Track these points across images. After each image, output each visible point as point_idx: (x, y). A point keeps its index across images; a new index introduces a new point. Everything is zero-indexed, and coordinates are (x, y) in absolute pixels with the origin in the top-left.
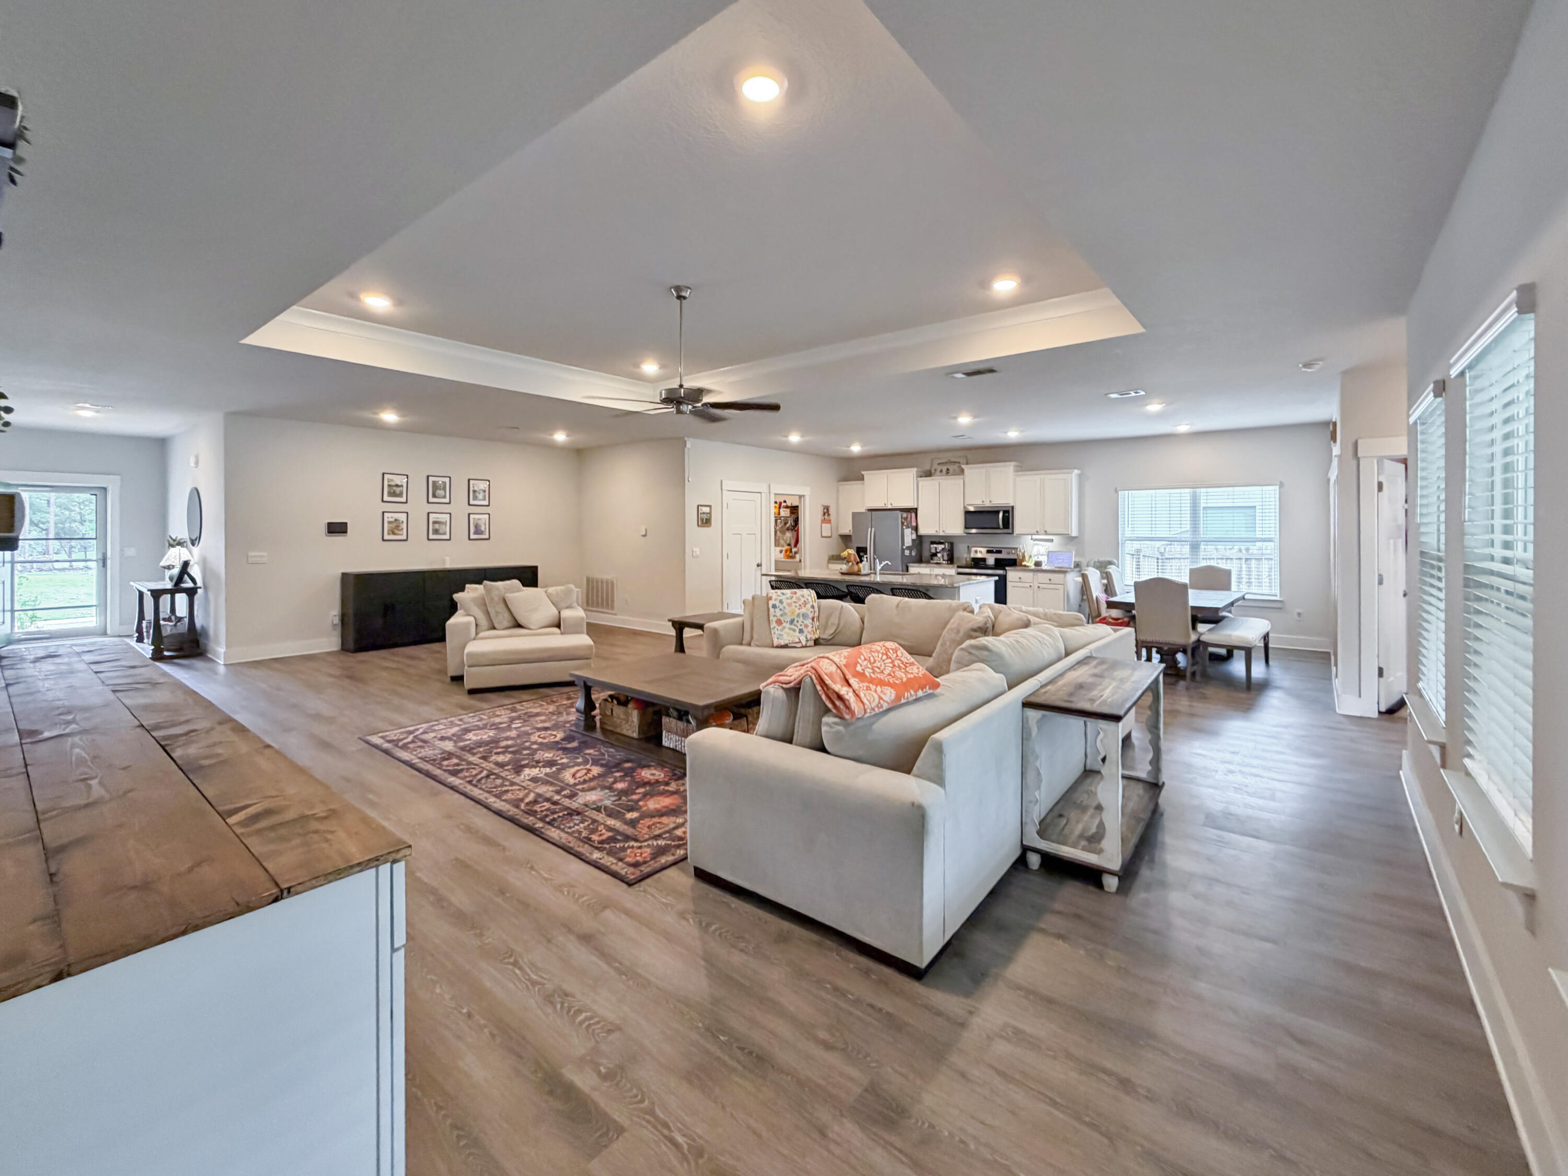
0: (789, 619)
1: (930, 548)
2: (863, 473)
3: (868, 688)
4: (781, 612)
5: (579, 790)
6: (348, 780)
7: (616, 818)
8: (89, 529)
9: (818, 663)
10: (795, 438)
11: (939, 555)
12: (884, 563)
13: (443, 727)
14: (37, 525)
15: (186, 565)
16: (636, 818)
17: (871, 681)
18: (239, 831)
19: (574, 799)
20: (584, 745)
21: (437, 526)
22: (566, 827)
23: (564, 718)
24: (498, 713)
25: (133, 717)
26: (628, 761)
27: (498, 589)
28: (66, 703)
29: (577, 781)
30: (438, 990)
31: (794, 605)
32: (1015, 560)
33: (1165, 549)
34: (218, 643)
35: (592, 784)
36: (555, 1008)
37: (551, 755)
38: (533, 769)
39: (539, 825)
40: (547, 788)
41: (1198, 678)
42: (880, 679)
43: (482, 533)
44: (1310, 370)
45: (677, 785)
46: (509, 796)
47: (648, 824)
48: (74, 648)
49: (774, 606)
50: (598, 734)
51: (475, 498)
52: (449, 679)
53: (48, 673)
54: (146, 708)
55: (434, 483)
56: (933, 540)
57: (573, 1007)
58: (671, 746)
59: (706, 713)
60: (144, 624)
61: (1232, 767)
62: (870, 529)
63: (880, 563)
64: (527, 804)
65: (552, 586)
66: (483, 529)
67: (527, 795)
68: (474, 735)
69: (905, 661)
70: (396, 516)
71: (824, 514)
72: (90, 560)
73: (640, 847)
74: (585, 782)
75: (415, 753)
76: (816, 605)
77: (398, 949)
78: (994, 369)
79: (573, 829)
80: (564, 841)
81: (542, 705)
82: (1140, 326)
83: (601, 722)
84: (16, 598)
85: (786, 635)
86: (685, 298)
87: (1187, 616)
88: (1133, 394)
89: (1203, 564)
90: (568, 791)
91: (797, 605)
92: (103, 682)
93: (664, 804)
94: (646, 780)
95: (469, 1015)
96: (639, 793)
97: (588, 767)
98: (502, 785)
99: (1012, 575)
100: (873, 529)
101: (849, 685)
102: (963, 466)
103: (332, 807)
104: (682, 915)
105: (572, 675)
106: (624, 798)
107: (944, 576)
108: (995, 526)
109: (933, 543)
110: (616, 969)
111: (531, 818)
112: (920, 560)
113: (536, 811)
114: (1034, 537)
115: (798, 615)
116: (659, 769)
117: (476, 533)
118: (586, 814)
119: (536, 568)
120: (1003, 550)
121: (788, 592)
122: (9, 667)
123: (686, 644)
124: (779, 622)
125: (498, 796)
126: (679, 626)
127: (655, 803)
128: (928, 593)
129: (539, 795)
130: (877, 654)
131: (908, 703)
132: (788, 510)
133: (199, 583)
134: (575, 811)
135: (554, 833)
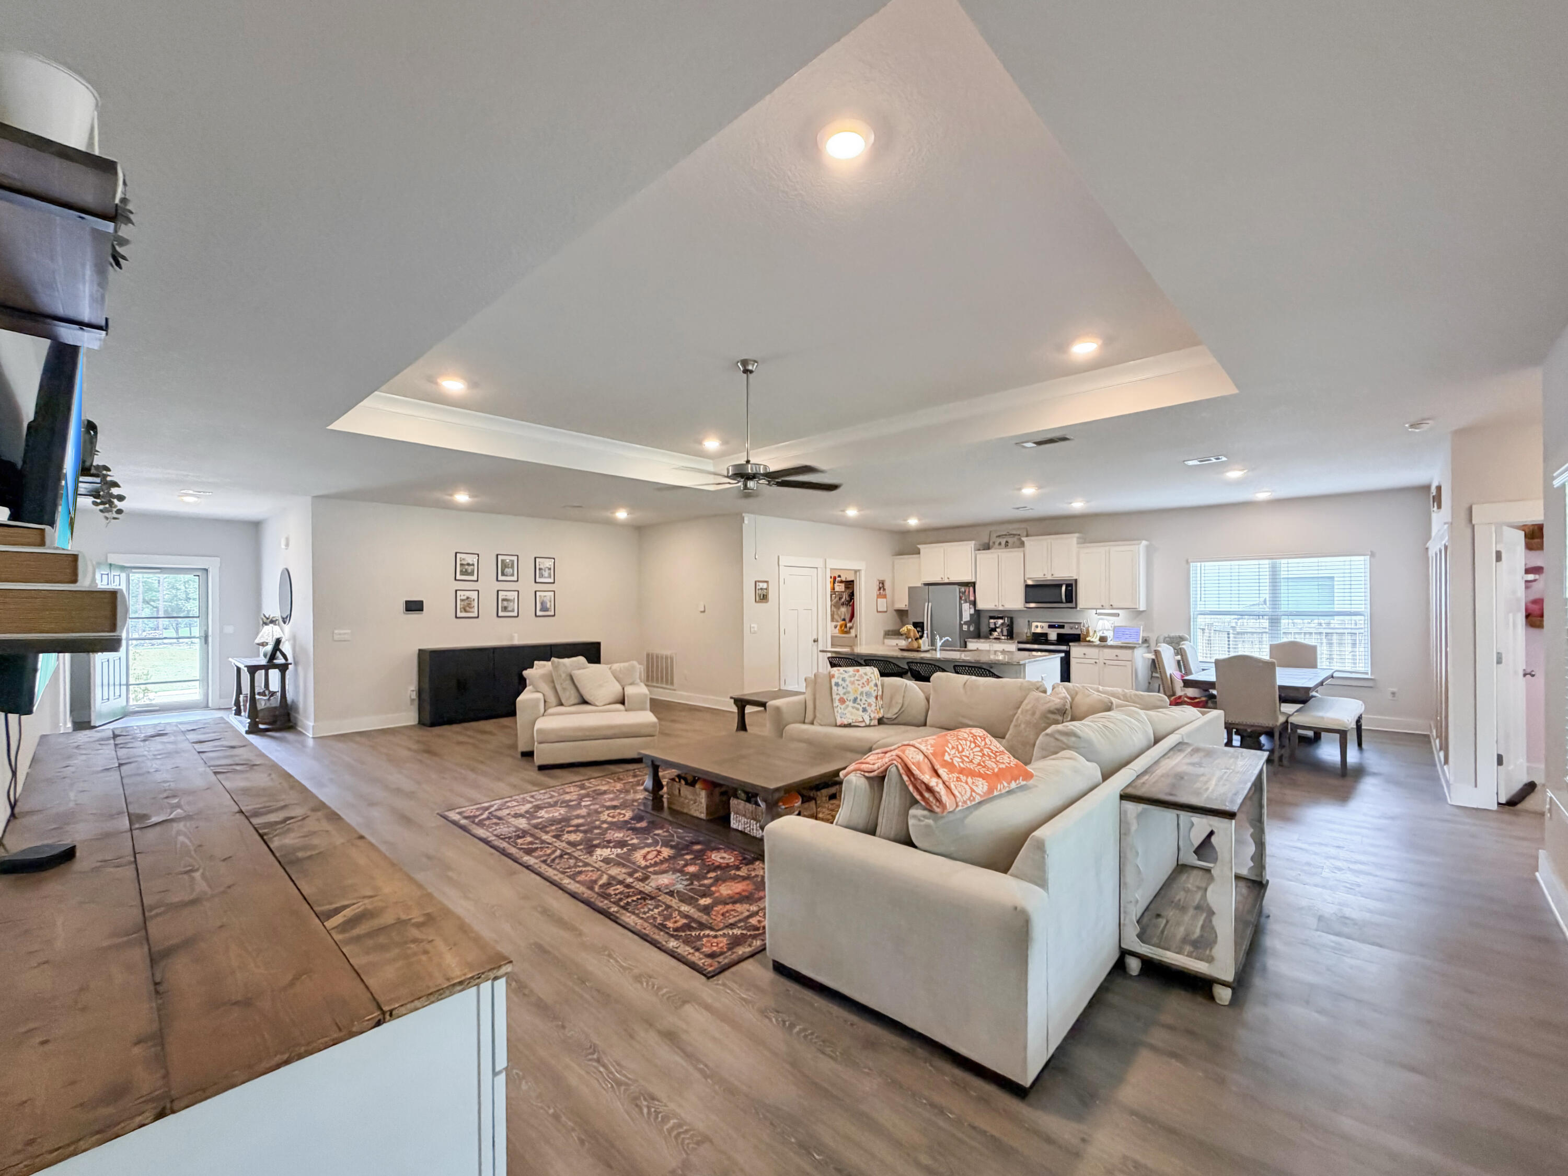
0: (852, 698)
1: (989, 623)
2: (919, 546)
3: (959, 779)
4: (845, 690)
5: (650, 872)
6: (429, 857)
7: (690, 904)
8: (193, 607)
9: (904, 752)
10: (852, 512)
11: (998, 630)
12: (944, 639)
13: (516, 804)
14: (148, 603)
15: (278, 642)
16: (709, 904)
17: (961, 771)
18: (338, 937)
19: (647, 882)
20: (653, 825)
21: (505, 603)
22: (640, 912)
23: (630, 797)
24: (568, 790)
25: (233, 802)
26: (698, 843)
27: (564, 665)
28: (173, 785)
29: (648, 863)
30: (524, 1087)
31: (857, 683)
32: (1079, 635)
33: (1236, 623)
34: (307, 718)
35: (665, 866)
36: (642, 1113)
37: (621, 835)
38: (605, 850)
39: (614, 909)
40: (619, 869)
41: (1285, 762)
42: (971, 769)
43: (547, 610)
44: (1417, 430)
45: (748, 871)
46: (581, 878)
47: (721, 912)
48: (180, 726)
49: (837, 684)
50: (666, 814)
51: (541, 576)
52: (519, 756)
53: (156, 753)
54: (245, 791)
55: (503, 561)
56: (992, 615)
57: (660, 1112)
58: (740, 829)
59: (777, 796)
60: (242, 698)
61: (1339, 864)
62: (926, 604)
63: (941, 639)
64: (601, 886)
65: (617, 663)
66: (548, 606)
67: (600, 877)
68: (546, 812)
69: (995, 749)
70: (468, 594)
71: (880, 589)
72: (194, 637)
73: (716, 937)
74: (656, 864)
75: (490, 830)
76: (879, 684)
77: (500, 1072)
78: (1068, 437)
79: (648, 915)
80: (639, 927)
81: (609, 782)
82: (1234, 387)
83: (669, 803)
84: (131, 672)
85: (848, 714)
86: (751, 372)
87: (1275, 697)
88: (1214, 460)
89: (1285, 639)
90: (640, 874)
91: (860, 683)
92: (206, 763)
93: (737, 891)
94: (717, 864)
95: (556, 1117)
96: (711, 878)
97: (658, 848)
98: (576, 866)
99: (1076, 651)
100: (930, 604)
101: (938, 776)
102: (1024, 539)
103: (429, 911)
104: (763, 1012)
105: (639, 754)
106: (696, 883)
107: (1003, 652)
108: (1059, 600)
109: (992, 618)
110: (701, 1071)
111: (606, 902)
112: (978, 635)
113: (610, 895)
114: (1099, 611)
115: (862, 693)
116: (729, 852)
117: (541, 610)
118: (659, 898)
119: (599, 644)
120: (1066, 625)
121: (851, 670)
122: (122, 746)
123: (748, 720)
124: (842, 701)
125: (572, 877)
126: (741, 704)
127: (727, 889)
128: (992, 670)
129: (612, 877)
130: (964, 742)
131: (1000, 796)
132: (843, 585)
133: (290, 660)
134: (648, 895)
135: (629, 919)
